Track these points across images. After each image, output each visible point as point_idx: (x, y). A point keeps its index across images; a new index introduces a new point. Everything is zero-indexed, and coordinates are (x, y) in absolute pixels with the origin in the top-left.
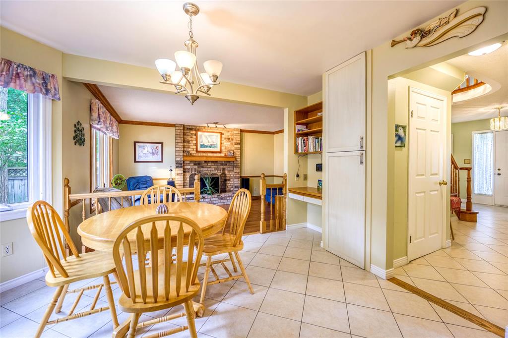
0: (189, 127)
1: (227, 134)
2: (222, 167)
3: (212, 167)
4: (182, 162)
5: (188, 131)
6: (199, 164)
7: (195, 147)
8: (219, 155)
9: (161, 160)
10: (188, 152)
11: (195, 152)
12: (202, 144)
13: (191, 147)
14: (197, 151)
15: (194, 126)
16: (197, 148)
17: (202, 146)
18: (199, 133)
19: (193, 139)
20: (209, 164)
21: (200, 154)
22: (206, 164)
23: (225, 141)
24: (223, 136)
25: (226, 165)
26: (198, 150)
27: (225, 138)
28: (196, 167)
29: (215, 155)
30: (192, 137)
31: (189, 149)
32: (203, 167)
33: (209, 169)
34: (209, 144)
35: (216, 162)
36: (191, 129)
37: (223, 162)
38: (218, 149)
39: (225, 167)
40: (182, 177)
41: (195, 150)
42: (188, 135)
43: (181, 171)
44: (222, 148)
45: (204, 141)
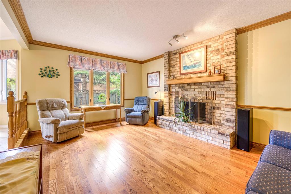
0: (174, 52)
1: (215, 45)
2: (208, 90)
3: (196, 90)
4: (168, 86)
5: (174, 57)
6: (183, 87)
7: (179, 70)
8: (204, 74)
9: (158, 85)
10: (174, 76)
11: (179, 76)
12: (185, 65)
13: (176, 71)
14: (181, 74)
15: (178, 50)
16: (180, 71)
18: (182, 55)
19: (177, 63)
20: (192, 87)
21: (183, 77)
22: (189, 87)
23: (211, 55)
24: (209, 49)
25: (214, 87)
26: (182, 72)
27: (212, 51)
28: (180, 90)
29: (199, 75)
30: (177, 61)
31: (175, 73)
32: (186, 90)
33: (192, 92)
34: (192, 64)
35: (201, 83)
36: (176, 54)
37: (210, 84)
38: (202, 68)
39: (213, 90)
40: (168, 99)
41: (179, 73)
42: (174, 60)
43: (167, 94)
44: (208, 65)
45: (186, 63)
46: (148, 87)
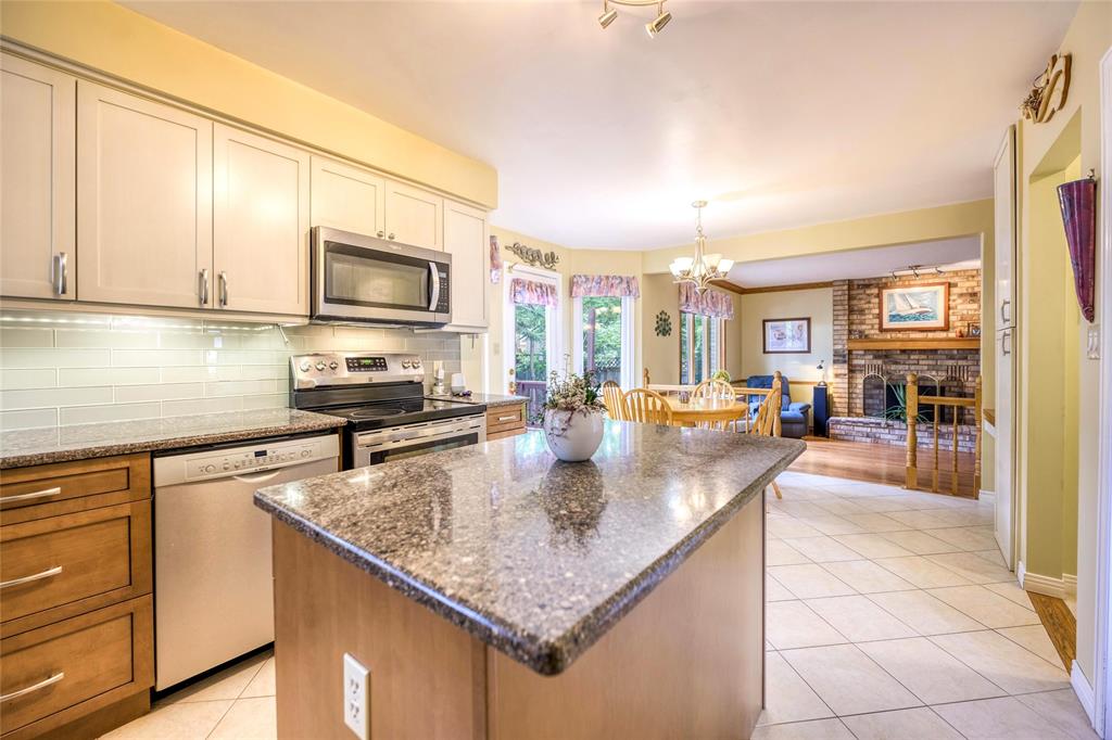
0: (862, 282)
1: (968, 284)
2: (950, 363)
3: (921, 362)
4: (846, 352)
5: (862, 291)
6: (886, 356)
7: (877, 321)
8: (943, 335)
9: (806, 349)
10: (861, 332)
11: (877, 332)
12: (893, 313)
13: (867, 322)
14: (882, 330)
15: (875, 279)
16: (881, 324)
17: (893, 318)
18: (886, 293)
19: (871, 305)
20: (912, 357)
21: (888, 336)
22: (905, 357)
23: (959, 301)
24: (954, 290)
25: (966, 358)
26: (885, 327)
27: (961, 295)
28: (880, 362)
29: (931, 335)
30: (869, 302)
31: (864, 327)
32: (896, 363)
33: (912, 368)
34: (913, 312)
35: (934, 351)
36: (868, 286)
37: (955, 352)
38: (941, 323)
39: (960, 363)
40: (847, 381)
41: (876, 326)
42: (860, 299)
43: (844, 369)
44: (952, 318)
45: (898, 308)
46: (765, 352)
